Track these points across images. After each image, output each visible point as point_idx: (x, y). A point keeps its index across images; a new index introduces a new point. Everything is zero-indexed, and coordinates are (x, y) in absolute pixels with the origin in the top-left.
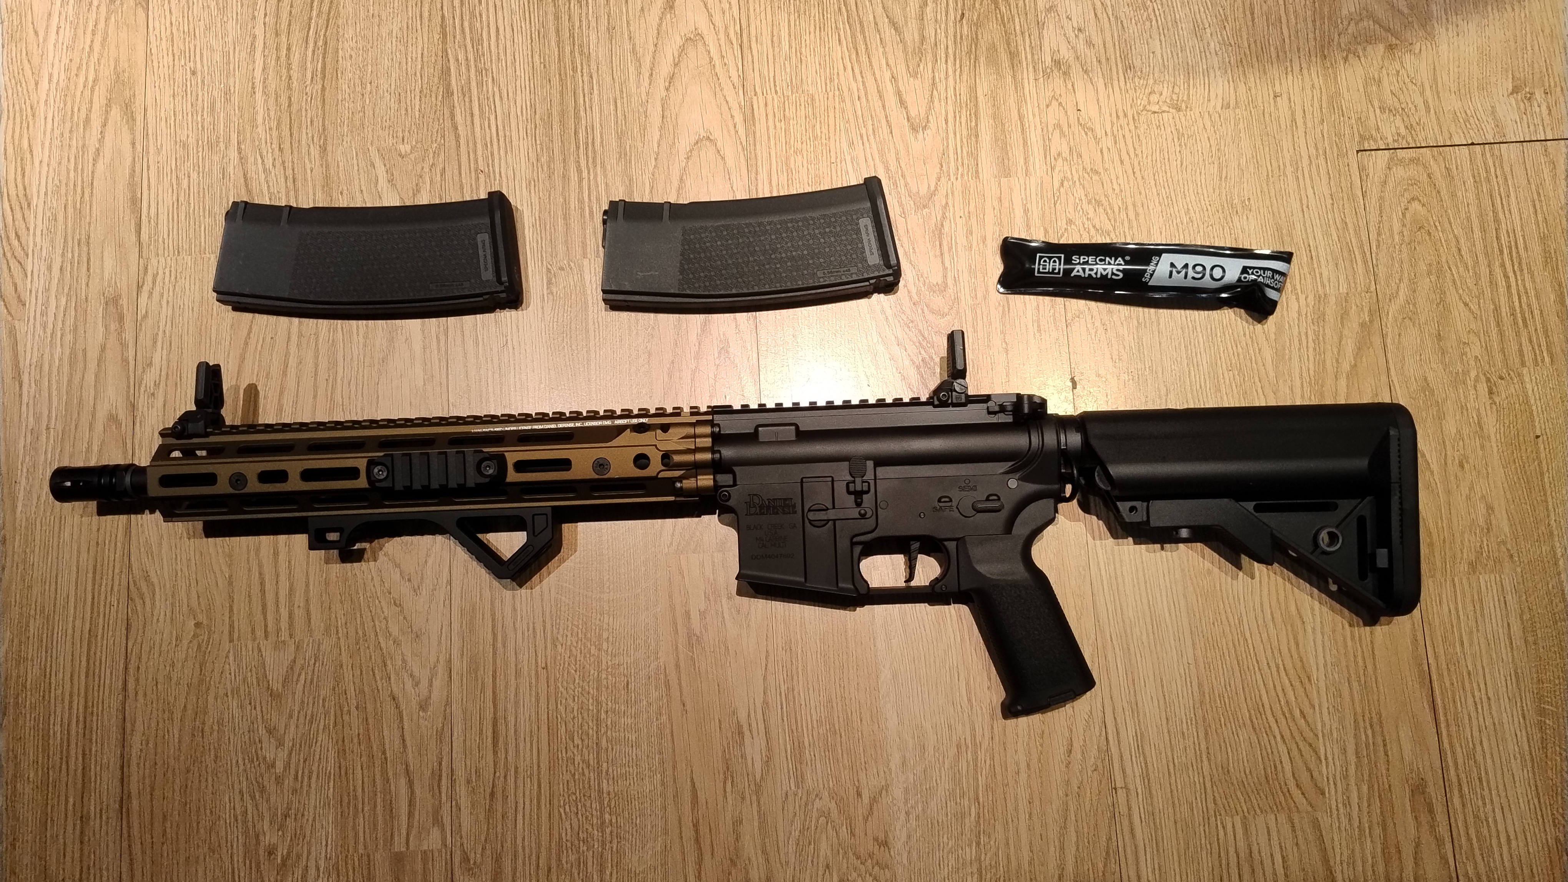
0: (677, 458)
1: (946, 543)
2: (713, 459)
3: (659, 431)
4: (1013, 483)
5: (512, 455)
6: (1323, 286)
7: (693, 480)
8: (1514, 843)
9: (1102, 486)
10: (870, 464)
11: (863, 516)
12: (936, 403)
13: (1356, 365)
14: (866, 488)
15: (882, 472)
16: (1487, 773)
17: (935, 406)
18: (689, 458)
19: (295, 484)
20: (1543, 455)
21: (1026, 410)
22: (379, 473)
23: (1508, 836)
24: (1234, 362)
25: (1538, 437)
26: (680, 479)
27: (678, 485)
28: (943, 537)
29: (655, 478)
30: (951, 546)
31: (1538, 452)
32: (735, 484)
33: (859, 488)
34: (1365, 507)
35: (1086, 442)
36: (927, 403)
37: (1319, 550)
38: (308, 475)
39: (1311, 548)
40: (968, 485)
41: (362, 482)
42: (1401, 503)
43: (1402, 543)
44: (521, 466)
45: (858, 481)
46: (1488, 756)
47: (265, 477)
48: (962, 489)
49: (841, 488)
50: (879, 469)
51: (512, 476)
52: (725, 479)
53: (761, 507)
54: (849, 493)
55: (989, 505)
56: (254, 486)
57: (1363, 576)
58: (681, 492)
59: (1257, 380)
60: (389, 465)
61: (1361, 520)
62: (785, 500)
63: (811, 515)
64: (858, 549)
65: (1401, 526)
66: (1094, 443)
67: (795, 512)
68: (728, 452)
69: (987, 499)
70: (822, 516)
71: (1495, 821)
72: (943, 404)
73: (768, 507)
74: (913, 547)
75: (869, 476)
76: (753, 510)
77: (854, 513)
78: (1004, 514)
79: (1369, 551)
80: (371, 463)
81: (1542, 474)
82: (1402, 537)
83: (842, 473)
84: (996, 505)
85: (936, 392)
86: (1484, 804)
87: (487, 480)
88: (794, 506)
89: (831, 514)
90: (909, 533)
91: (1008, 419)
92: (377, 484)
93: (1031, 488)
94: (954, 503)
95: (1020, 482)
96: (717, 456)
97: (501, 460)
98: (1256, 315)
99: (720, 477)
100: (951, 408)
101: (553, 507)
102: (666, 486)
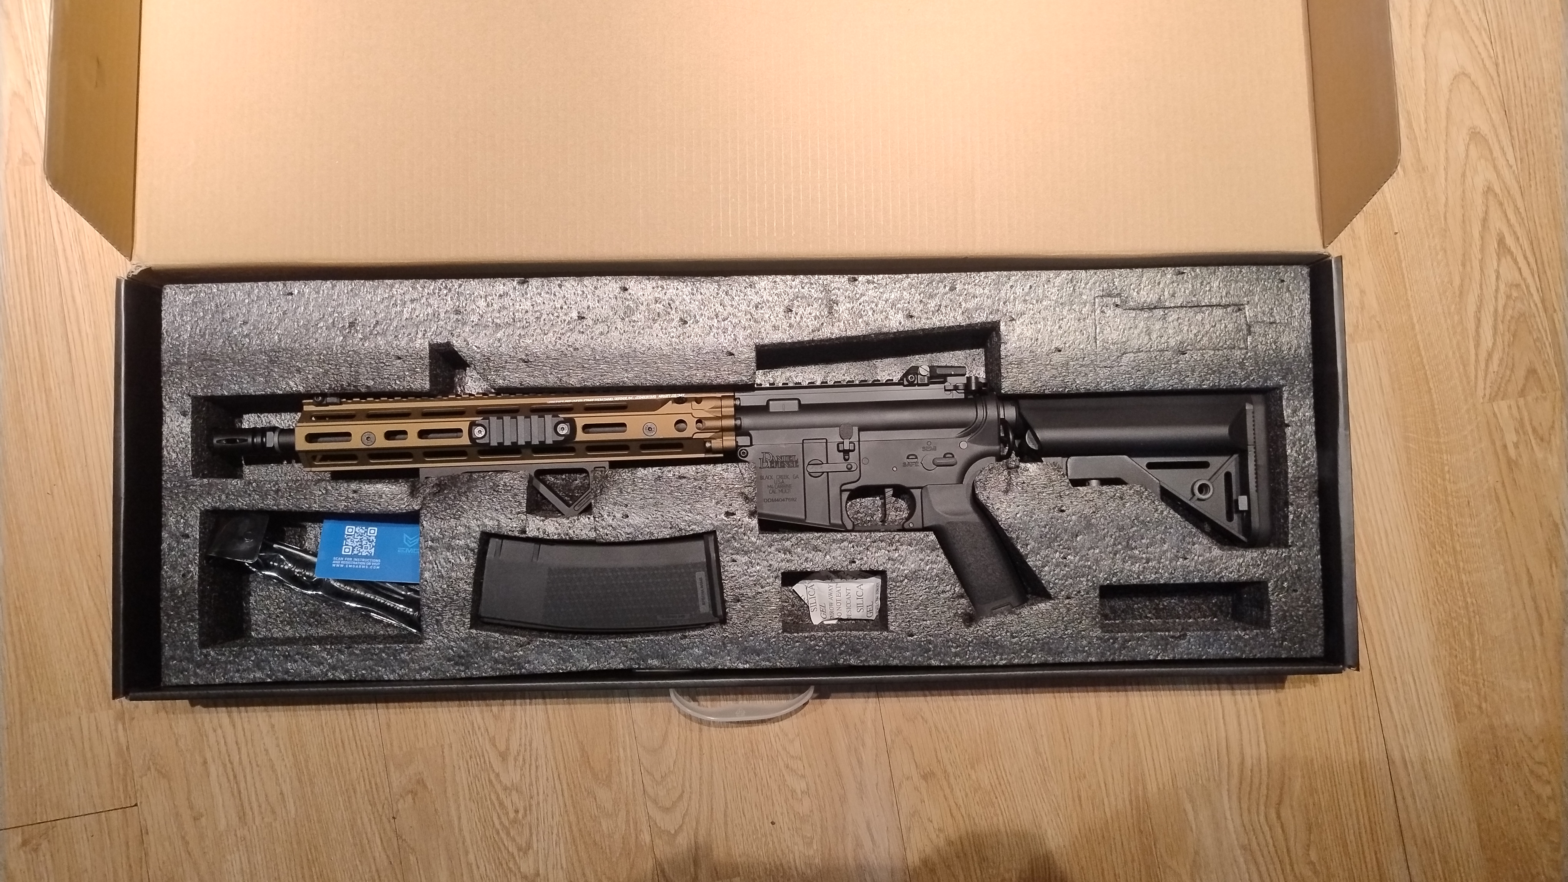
0: (708, 424)
1: (912, 490)
2: (736, 425)
3: (694, 403)
4: (964, 445)
5: (581, 420)
7: (719, 440)
8: (1390, 537)
9: (1031, 445)
10: (856, 429)
11: (849, 470)
12: (906, 383)
14: (852, 448)
15: (865, 435)
16: (1369, 488)
17: (905, 386)
18: (718, 423)
19: (412, 441)
20: (1400, 247)
21: (973, 388)
22: (479, 432)
23: (1386, 531)
25: (1396, 233)
26: (710, 439)
27: (708, 445)
28: (911, 486)
29: (691, 438)
30: (916, 493)
31: (1396, 244)
32: (751, 445)
33: (847, 448)
34: (1231, 464)
35: (1019, 414)
36: (900, 383)
37: (1195, 498)
38: (423, 434)
39: (1190, 496)
40: (929, 446)
41: (465, 440)
42: (1256, 461)
43: (1257, 491)
44: (586, 428)
45: (846, 442)
46: (1369, 475)
47: (390, 435)
48: (924, 449)
49: (833, 448)
50: (862, 433)
51: (581, 436)
52: (743, 440)
53: (772, 462)
54: (839, 451)
55: (944, 461)
56: (381, 443)
57: (1230, 518)
58: (710, 450)
60: (487, 426)
61: (1228, 475)
62: (790, 456)
63: (811, 469)
64: (845, 495)
65: (1256, 478)
66: (1025, 413)
67: (797, 466)
68: (747, 421)
69: (944, 456)
70: (818, 469)
71: (1376, 521)
72: (911, 384)
73: (777, 462)
74: (887, 495)
75: (855, 439)
76: (765, 465)
77: (843, 467)
78: (957, 469)
79: (1234, 497)
80: (473, 424)
81: (1400, 261)
82: (1257, 486)
83: (834, 437)
84: (951, 461)
85: (905, 375)
86: (1368, 511)
87: (563, 438)
88: (797, 462)
89: (825, 468)
90: (884, 483)
91: (960, 395)
92: (478, 441)
93: (979, 448)
94: (919, 460)
95: (970, 444)
96: (738, 422)
97: (572, 423)
99: (739, 439)
100: (917, 387)
101: (610, 462)
102: (699, 445)
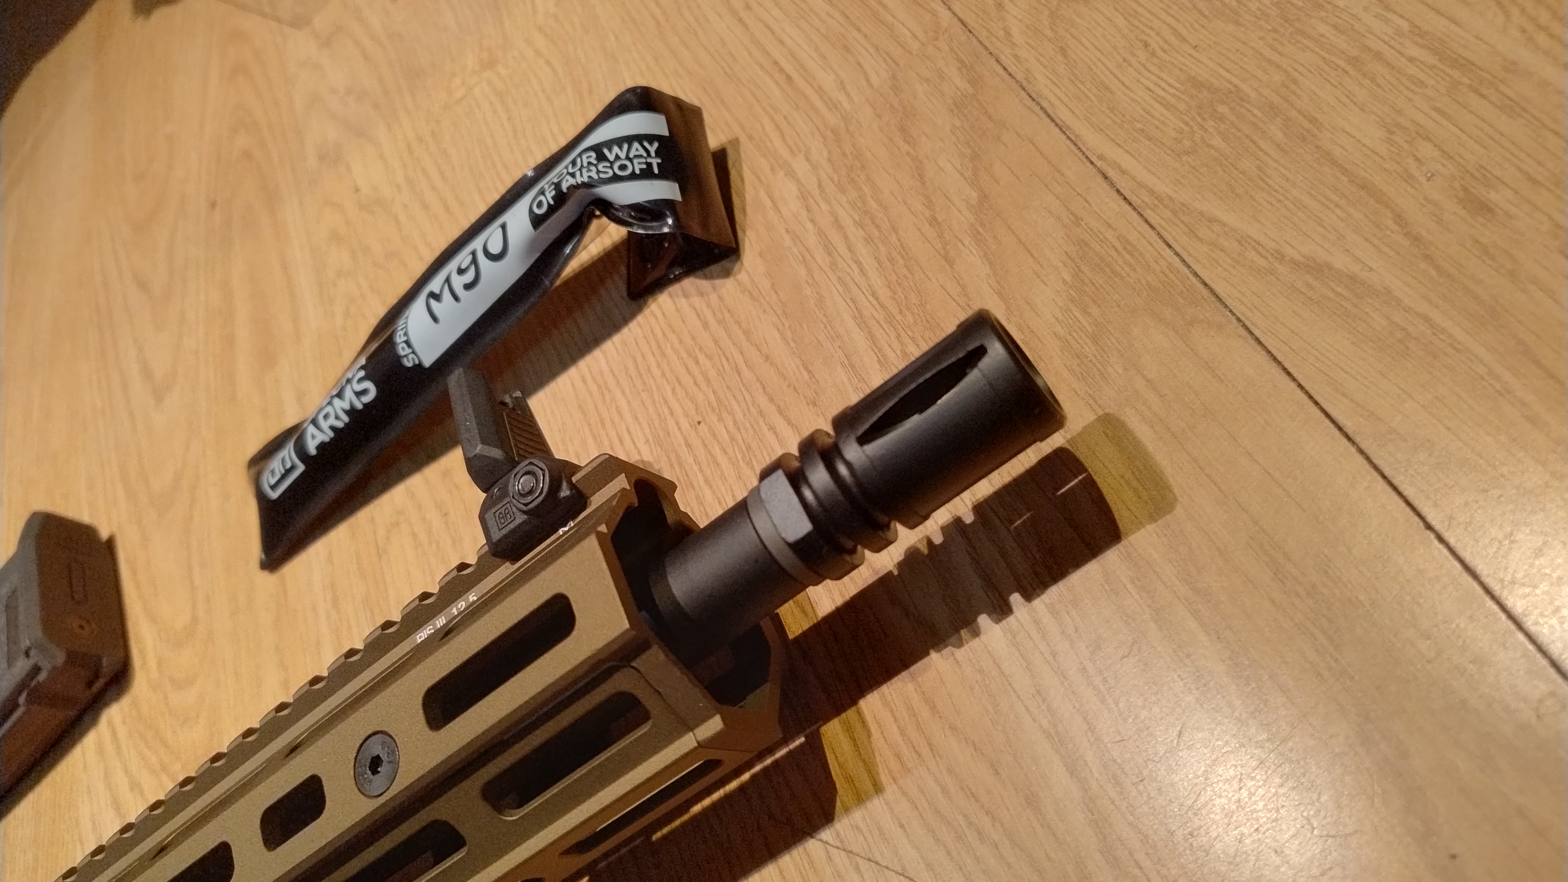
6: (833, 105)
13: (984, 197)
24: (700, 397)
59: (763, 401)
98: (714, 268)
